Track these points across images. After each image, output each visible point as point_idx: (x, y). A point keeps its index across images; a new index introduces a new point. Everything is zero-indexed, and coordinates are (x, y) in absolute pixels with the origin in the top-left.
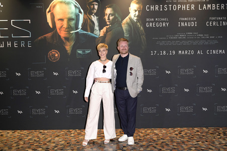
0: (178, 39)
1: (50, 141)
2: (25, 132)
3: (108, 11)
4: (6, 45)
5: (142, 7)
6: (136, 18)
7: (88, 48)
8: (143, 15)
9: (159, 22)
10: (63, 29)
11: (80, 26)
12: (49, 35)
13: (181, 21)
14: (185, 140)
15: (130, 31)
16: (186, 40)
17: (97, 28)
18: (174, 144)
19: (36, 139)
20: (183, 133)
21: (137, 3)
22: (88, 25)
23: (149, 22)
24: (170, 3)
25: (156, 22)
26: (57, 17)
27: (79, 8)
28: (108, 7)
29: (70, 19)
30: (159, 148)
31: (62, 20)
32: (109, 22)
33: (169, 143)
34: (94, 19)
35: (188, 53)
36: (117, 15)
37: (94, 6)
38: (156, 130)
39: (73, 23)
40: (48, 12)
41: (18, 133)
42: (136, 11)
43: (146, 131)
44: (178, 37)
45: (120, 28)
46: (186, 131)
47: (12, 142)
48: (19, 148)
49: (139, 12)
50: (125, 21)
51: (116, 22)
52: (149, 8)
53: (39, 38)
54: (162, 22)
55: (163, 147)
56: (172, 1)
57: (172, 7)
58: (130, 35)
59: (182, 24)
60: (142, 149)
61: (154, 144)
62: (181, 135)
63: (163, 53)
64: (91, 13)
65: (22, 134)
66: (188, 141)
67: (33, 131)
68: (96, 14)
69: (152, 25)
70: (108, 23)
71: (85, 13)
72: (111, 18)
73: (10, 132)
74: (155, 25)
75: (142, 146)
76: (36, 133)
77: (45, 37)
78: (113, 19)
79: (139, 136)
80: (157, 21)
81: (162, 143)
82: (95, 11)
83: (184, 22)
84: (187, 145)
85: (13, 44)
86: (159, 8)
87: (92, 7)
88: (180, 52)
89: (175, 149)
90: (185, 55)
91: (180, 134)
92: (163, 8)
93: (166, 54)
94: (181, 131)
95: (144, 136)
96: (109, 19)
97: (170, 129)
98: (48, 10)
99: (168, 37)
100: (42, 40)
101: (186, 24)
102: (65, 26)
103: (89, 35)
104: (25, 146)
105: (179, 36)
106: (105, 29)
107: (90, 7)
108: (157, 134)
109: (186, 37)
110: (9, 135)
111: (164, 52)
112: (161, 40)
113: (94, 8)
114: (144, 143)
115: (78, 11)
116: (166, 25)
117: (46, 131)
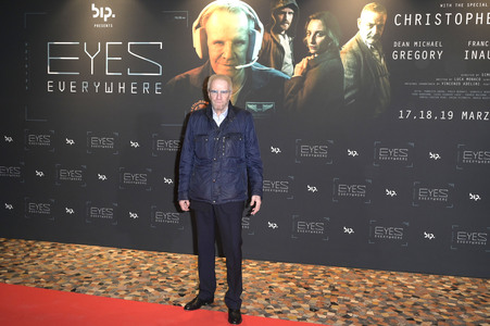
0: (461, 87)
1: (186, 276)
2: (141, 254)
3: (314, 26)
4: (116, 88)
5: (385, 19)
6: (371, 41)
7: (268, 100)
8: (388, 35)
9: (421, 49)
10: (222, 61)
11: (255, 56)
12: (195, 72)
13: (471, 48)
14: (466, 304)
15: (356, 68)
16: (481, 88)
17: (288, 59)
18: (441, 310)
19: (161, 268)
20: (461, 289)
21: (375, 10)
22: (271, 54)
23: (399, 49)
24: (448, 10)
25: (414, 49)
26: (213, 37)
27: (255, 20)
28: (314, 19)
29: (237, 42)
30: (408, 314)
31: (220, 43)
32: (315, 48)
33: (429, 307)
34: (285, 42)
35: (483, 117)
36: (331, 35)
37: (285, 16)
38: (400, 276)
39: (242, 49)
40: (196, 28)
41: (128, 255)
42: (371, 26)
43: (378, 277)
44: (462, 82)
45: (335, 60)
46: (469, 285)
47: (118, 270)
48: (130, 283)
49: (378, 27)
50: (346, 47)
51: (329, 49)
52: (401, 20)
53: (177, 77)
54: (429, 49)
55: (417, 314)
56: (453, 5)
57: (452, 18)
58: (357, 75)
59: (474, 55)
60: (370, 313)
61: (397, 306)
62: (457, 292)
63: (425, 115)
64: (278, 31)
65: (136, 257)
66: (473, 307)
67: (156, 253)
68: (289, 33)
69: (406, 56)
70: (312, 51)
71: (267, 30)
72: (319, 40)
73: (115, 251)
74: (413, 56)
75: (370, 307)
76: (161, 257)
77: (188, 76)
78: (322, 43)
79: (365, 284)
80: (417, 48)
81: (415, 304)
82: (287, 26)
83: (479, 49)
84: (471, 316)
85: (128, 88)
86: (424, 20)
87: (282, 17)
88: (465, 114)
89: (444, 320)
90: (475, 121)
91: (455, 289)
92: (433, 19)
93: (433, 117)
94: (458, 284)
95: (374, 286)
96: (314, 42)
97: (431, 276)
98: (195, 24)
99: (440, 82)
100: (181, 81)
101: (482, 55)
102: (227, 55)
103: (272, 74)
104: (142, 280)
105: (465, 81)
106: (304, 62)
107: (278, 19)
108: (402, 285)
109: (481, 82)
110: (112, 256)
111: (429, 114)
112: (423, 88)
113: (285, 20)
114: (376, 301)
115: (252, 25)
116: (436, 55)
117: (179, 257)
